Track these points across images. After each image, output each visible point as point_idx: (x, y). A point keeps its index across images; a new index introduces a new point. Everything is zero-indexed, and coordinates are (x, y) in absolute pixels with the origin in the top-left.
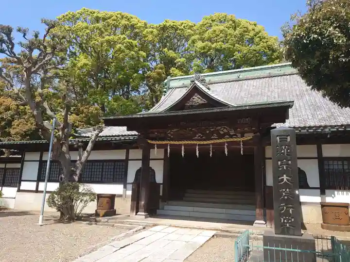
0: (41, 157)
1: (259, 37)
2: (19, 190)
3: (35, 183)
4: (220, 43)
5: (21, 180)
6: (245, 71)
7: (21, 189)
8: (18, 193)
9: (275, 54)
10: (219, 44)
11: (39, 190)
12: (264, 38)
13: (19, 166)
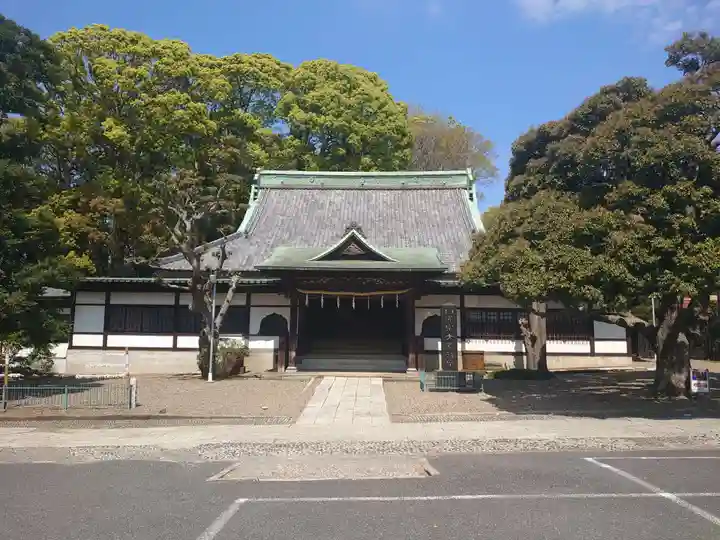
0: (108, 300)
1: (385, 112)
2: (71, 347)
3: (101, 337)
4: (330, 117)
5: (72, 333)
6: (373, 177)
7: (74, 344)
8: (70, 351)
9: (406, 140)
10: (328, 118)
11: (109, 345)
12: (391, 115)
13: (67, 311)
